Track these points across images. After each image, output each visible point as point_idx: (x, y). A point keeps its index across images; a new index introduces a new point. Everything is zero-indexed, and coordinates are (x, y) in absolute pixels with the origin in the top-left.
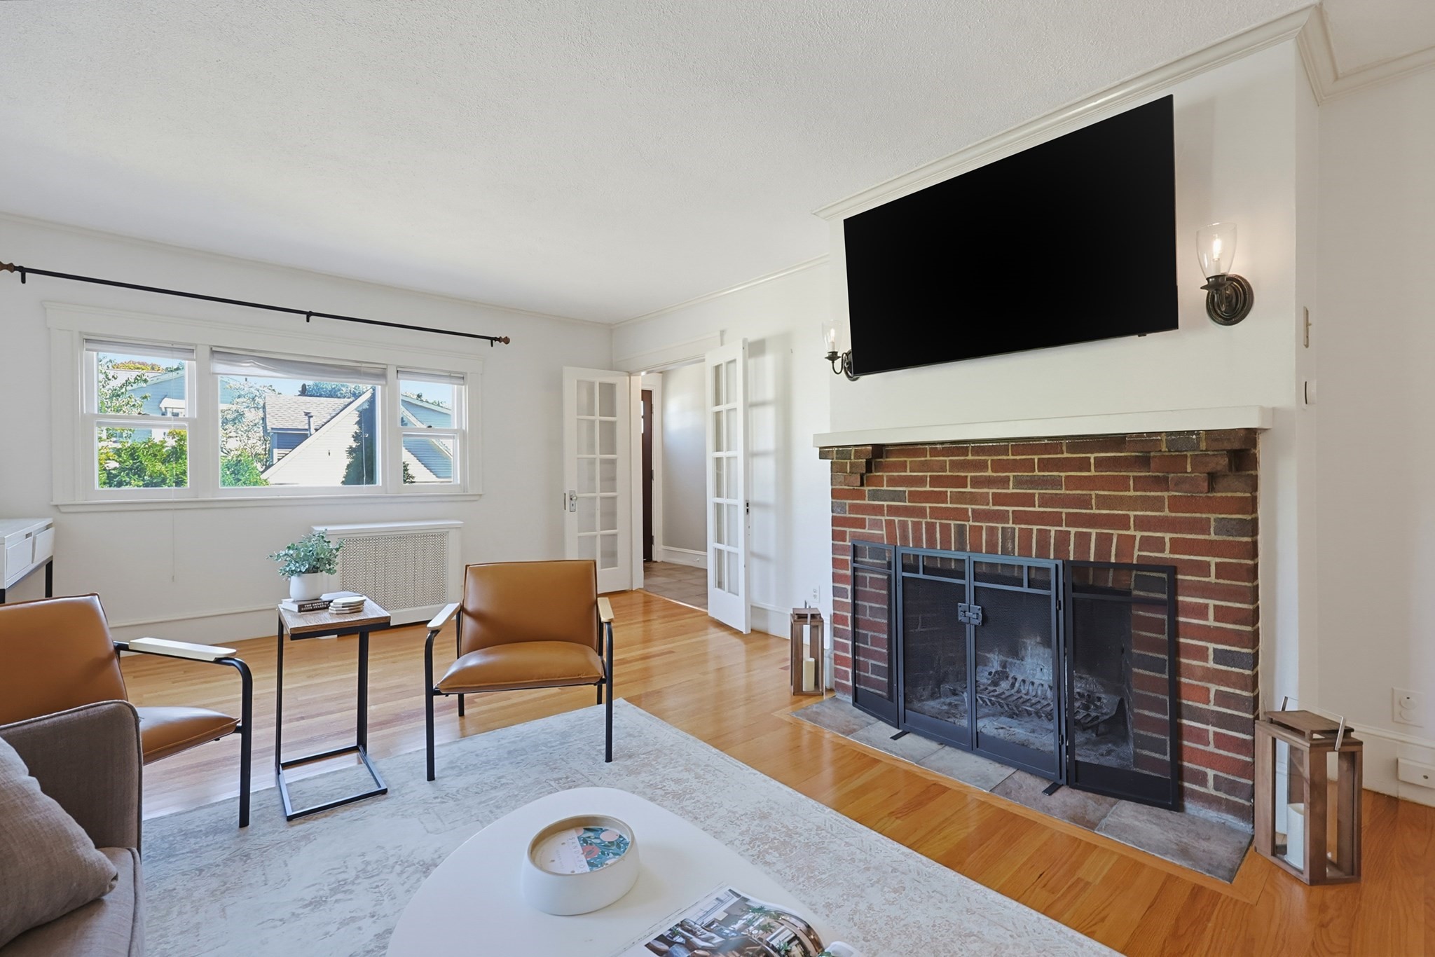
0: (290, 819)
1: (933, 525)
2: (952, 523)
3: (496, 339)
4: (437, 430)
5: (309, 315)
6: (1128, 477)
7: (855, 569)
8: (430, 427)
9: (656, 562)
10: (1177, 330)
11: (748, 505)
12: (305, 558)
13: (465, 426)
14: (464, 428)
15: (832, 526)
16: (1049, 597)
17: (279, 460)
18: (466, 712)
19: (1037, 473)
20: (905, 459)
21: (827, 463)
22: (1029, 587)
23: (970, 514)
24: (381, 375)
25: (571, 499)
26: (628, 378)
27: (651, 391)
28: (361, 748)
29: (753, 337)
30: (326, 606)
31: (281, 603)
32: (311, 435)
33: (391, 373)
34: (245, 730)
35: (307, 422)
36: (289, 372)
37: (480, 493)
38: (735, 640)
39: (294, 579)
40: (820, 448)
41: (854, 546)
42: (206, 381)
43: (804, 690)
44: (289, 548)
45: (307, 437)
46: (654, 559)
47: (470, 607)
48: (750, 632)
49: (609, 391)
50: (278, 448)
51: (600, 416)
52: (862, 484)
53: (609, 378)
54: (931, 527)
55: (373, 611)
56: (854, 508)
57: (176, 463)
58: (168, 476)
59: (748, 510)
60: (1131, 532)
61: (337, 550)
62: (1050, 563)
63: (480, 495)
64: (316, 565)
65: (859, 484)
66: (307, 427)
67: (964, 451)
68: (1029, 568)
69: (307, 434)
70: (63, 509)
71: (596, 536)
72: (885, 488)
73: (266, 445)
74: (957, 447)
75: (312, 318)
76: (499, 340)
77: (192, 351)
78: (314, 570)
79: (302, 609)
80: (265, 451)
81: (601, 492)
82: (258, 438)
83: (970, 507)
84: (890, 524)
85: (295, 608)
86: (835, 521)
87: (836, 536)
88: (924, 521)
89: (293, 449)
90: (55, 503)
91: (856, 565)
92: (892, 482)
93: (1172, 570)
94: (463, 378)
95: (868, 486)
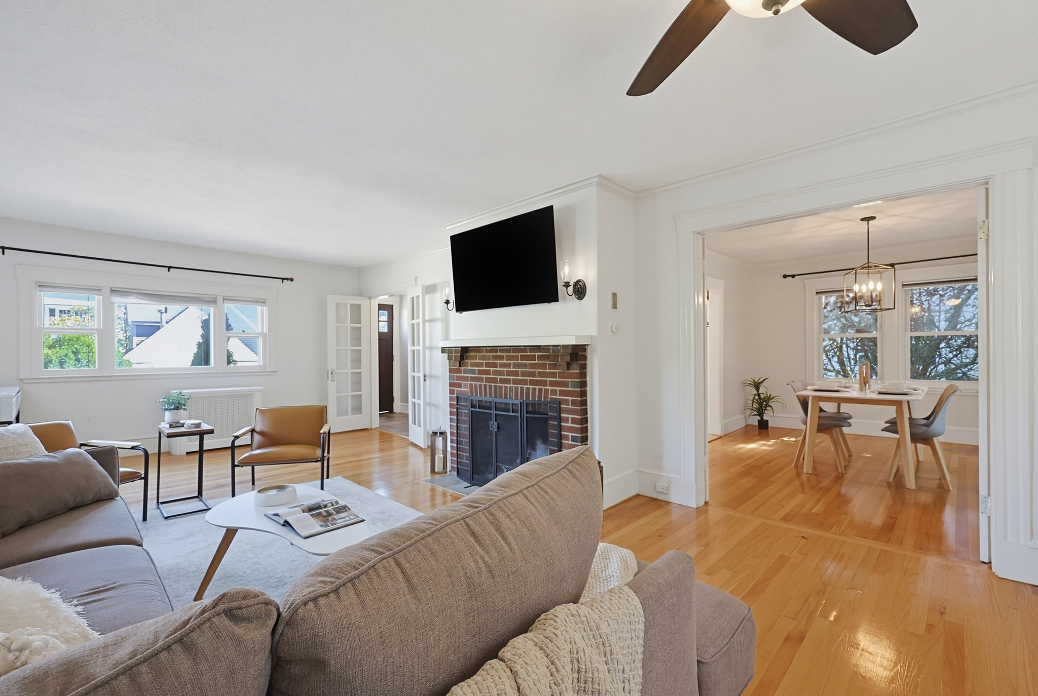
0: (166, 518)
1: (486, 385)
2: (493, 384)
3: (285, 279)
4: (248, 334)
5: (169, 268)
6: (547, 363)
7: (457, 408)
8: (244, 331)
9: (396, 413)
10: (557, 303)
11: (425, 377)
12: (173, 403)
13: (266, 330)
14: (265, 332)
15: (450, 387)
16: (518, 416)
17: (137, 345)
18: (256, 483)
19: (520, 361)
20: (476, 354)
21: (446, 355)
22: (512, 412)
23: (499, 380)
24: (213, 301)
25: (332, 374)
26: (369, 300)
27: (392, 306)
28: (199, 496)
29: (428, 283)
30: (183, 425)
31: (160, 425)
32: (163, 327)
33: (220, 300)
34: (146, 479)
35: (160, 316)
36: (158, 301)
37: (275, 370)
38: (419, 452)
39: (167, 413)
40: (442, 348)
41: (457, 397)
42: (108, 307)
43: (436, 471)
44: (164, 398)
45: (160, 329)
46: (395, 411)
47: (257, 429)
48: (426, 447)
49: (357, 309)
50: (137, 336)
51: (351, 323)
52: (460, 366)
53: (356, 301)
54: (485, 386)
55: (205, 427)
56: (458, 378)
57: (59, 349)
58: (54, 358)
59: (425, 379)
60: (547, 387)
61: (188, 399)
62: (518, 402)
63: (275, 372)
64: (178, 406)
65: (458, 366)
66: (160, 321)
67: (496, 351)
68: (512, 404)
69: (159, 326)
70: (25, 381)
71: (348, 395)
72: (469, 368)
73: (126, 333)
74: (494, 349)
75: (171, 270)
76: (287, 279)
77: (100, 290)
78: (177, 408)
79: (171, 426)
80: (126, 338)
81: (351, 369)
82: (120, 329)
83: (499, 377)
84: (471, 385)
85: (168, 426)
86: (451, 385)
87: (451, 392)
88: (483, 384)
89: (149, 337)
90: (20, 378)
91: (458, 406)
92: (473, 365)
93: (560, 403)
94: (264, 302)
95: (463, 367)
